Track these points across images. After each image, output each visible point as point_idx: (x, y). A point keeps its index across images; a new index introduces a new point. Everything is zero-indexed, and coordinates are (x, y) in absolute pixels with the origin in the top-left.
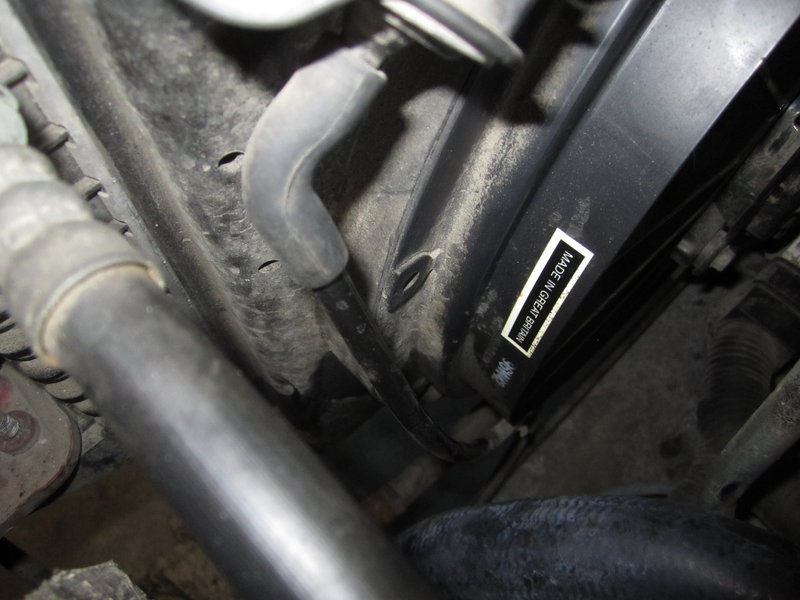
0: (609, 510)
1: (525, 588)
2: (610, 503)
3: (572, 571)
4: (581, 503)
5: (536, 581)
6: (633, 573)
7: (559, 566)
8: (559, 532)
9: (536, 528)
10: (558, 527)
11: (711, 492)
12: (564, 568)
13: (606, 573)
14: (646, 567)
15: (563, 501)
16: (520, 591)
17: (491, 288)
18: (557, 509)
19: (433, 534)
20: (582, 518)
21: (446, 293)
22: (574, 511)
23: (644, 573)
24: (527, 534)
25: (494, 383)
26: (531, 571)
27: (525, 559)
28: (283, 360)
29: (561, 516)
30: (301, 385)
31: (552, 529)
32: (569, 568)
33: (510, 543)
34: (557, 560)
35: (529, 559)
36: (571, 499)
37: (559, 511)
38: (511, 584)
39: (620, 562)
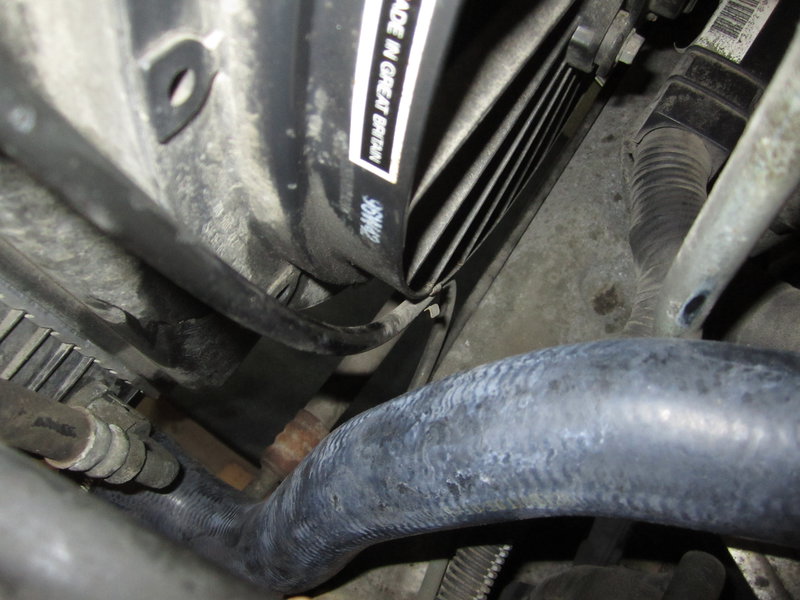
0: (541, 367)
1: (452, 495)
2: (542, 358)
3: (507, 459)
4: (504, 369)
5: (463, 485)
6: (587, 443)
7: (488, 458)
8: (481, 413)
9: (451, 414)
10: (478, 407)
11: (671, 316)
12: (495, 459)
13: (551, 452)
14: (603, 433)
15: (480, 370)
16: (446, 501)
17: (315, 87)
18: (474, 384)
19: (330, 455)
20: (507, 388)
21: (252, 108)
22: (496, 381)
23: (602, 441)
24: (441, 424)
25: (365, 241)
26: (455, 473)
27: (443, 458)
28: (81, 273)
29: (480, 392)
30: (130, 305)
31: (471, 411)
32: (502, 457)
33: (422, 442)
34: (485, 450)
35: (449, 457)
36: (490, 367)
37: (477, 386)
38: (433, 494)
39: (567, 435)
